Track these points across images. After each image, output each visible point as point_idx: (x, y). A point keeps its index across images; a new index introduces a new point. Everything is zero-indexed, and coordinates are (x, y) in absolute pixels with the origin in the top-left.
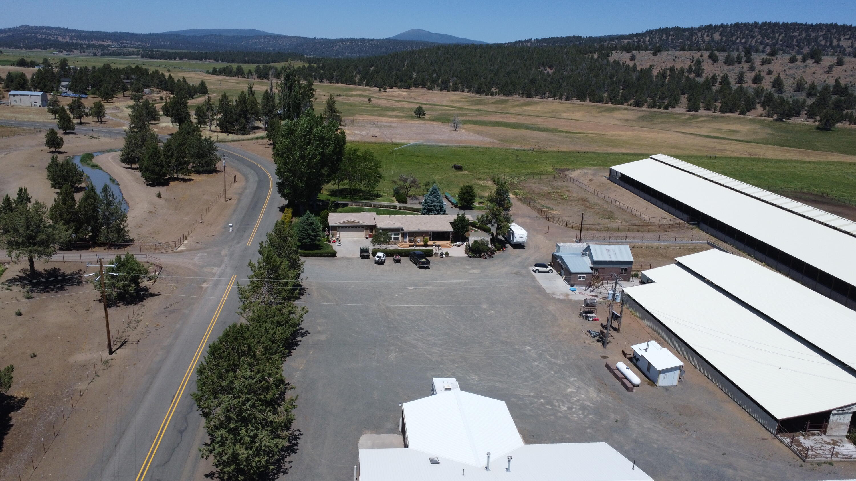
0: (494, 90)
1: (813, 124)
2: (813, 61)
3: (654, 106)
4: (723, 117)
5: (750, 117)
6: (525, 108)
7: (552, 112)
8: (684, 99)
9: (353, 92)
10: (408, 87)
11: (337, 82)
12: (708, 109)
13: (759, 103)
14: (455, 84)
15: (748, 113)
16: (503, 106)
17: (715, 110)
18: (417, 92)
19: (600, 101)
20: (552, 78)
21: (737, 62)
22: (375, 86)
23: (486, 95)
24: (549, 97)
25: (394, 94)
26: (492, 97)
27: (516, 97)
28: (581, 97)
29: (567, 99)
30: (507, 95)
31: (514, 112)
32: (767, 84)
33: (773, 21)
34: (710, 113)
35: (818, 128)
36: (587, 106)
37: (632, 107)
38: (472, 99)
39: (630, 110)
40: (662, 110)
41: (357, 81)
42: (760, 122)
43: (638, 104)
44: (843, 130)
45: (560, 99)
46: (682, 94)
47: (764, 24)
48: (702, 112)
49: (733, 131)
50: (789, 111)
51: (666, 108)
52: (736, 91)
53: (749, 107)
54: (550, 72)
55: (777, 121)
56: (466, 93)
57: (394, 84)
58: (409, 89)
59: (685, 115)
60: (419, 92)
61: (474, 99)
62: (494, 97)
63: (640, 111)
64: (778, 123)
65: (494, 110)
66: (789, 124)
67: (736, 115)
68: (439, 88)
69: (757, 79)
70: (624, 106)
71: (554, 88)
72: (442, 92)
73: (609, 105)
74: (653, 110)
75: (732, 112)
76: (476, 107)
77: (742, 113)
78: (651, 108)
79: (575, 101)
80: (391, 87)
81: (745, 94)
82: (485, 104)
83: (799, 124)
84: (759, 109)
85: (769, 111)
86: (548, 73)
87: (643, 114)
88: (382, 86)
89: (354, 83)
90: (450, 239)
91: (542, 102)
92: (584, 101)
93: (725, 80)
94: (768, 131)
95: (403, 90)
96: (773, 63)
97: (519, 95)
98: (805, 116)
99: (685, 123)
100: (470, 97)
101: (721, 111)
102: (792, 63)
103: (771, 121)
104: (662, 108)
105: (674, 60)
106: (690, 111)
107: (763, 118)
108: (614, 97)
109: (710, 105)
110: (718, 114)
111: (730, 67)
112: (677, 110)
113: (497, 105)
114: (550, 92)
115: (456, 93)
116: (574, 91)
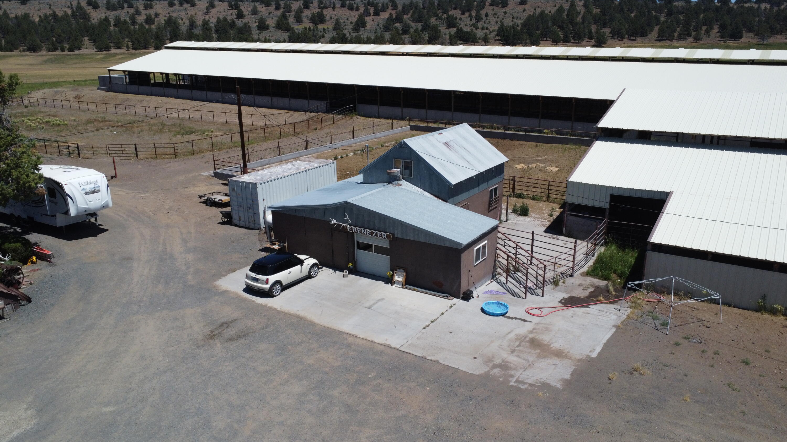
12: (119, 48)
17: (127, 48)
21: (119, 7)
34: (123, 51)
37: (25, 53)
40: (67, 53)
43: (33, 49)
48: (114, 51)
51: (71, 50)
63: (40, 56)
78: (53, 52)
87: (46, 58)
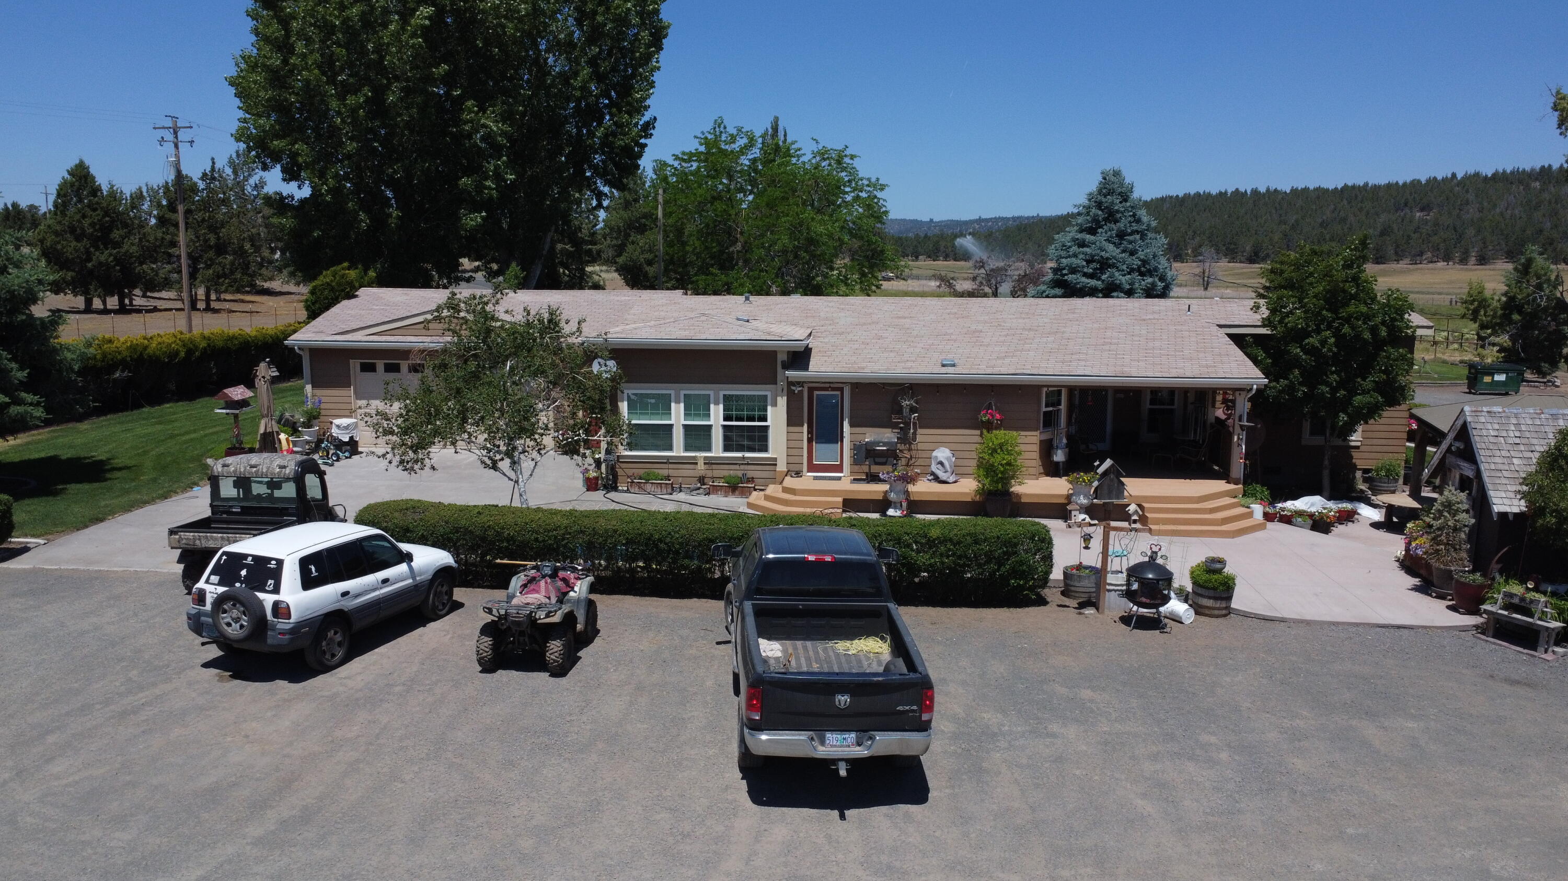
24: (1433, 261)
29: (1483, 261)
45: (1464, 261)
71: (1443, 243)
90: (1238, 465)
91: (1417, 269)
114: (1434, 249)
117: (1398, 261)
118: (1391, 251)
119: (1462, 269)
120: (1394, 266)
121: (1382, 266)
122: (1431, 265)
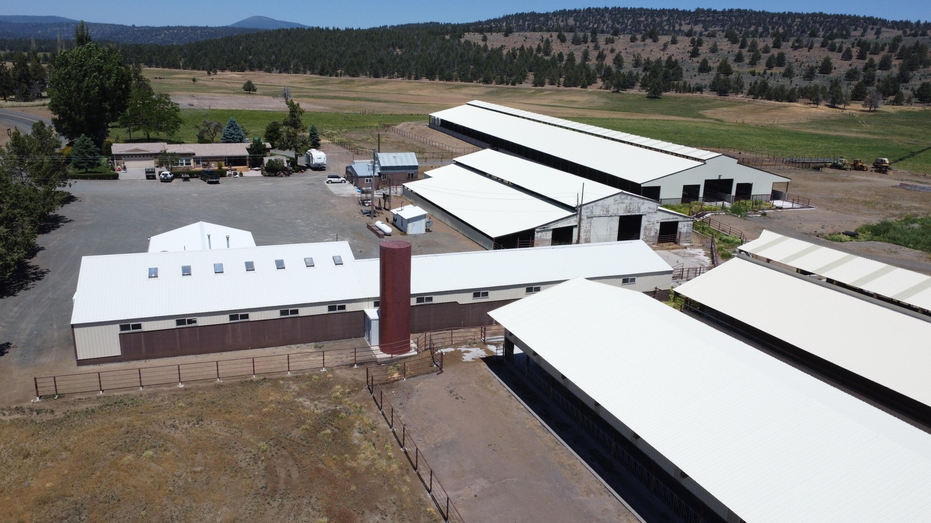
0: (339, 71)
1: (645, 93)
2: (651, 40)
3: (502, 82)
4: (566, 90)
5: (590, 90)
6: (371, 87)
7: (400, 89)
8: (531, 76)
9: (177, 76)
10: (242, 70)
11: (157, 66)
12: (553, 84)
13: (600, 78)
14: (296, 65)
15: (589, 87)
16: (347, 85)
17: (559, 84)
18: (253, 74)
19: (449, 79)
20: (401, 58)
21: (583, 41)
22: (203, 69)
23: (331, 76)
24: (398, 77)
25: (225, 77)
26: (337, 78)
27: (362, 78)
28: (431, 76)
29: (416, 78)
30: (353, 76)
31: (359, 90)
32: (609, 61)
33: (622, 7)
34: (555, 87)
35: (648, 97)
36: (437, 84)
37: (481, 84)
38: (315, 80)
39: (480, 86)
40: (510, 86)
41: (181, 64)
42: (598, 94)
43: (487, 81)
44: (669, 98)
45: (409, 78)
46: (530, 71)
47: (614, 9)
48: (547, 86)
49: (573, 101)
50: (624, 82)
51: (513, 84)
52: (579, 66)
53: (589, 81)
54: (400, 53)
55: (614, 92)
56: (308, 75)
57: (225, 67)
58: (243, 71)
59: (531, 89)
60: (255, 74)
61: (317, 80)
62: (339, 78)
63: (488, 87)
64: (615, 94)
65: (338, 89)
66: (624, 94)
67: (579, 88)
68: (278, 71)
69: (601, 57)
70: (474, 83)
71: (402, 67)
72: (281, 74)
73: (459, 83)
74: (501, 86)
75: (575, 86)
76: (318, 87)
77: (584, 86)
78: (499, 84)
79: (424, 80)
80: (223, 70)
81: (587, 70)
82: (328, 84)
83: (632, 94)
84: (600, 83)
85: (607, 84)
86: (397, 54)
87: (490, 90)
88: (211, 69)
89: (178, 67)
90: (248, 164)
91: (391, 82)
92: (434, 80)
93: (571, 57)
94: (604, 100)
95: (236, 72)
96: (615, 43)
97: (366, 75)
98: (639, 88)
99: (529, 96)
100: (311, 78)
101: (565, 85)
102: (633, 42)
103: (609, 93)
104: (510, 84)
105: (525, 41)
106: (536, 86)
107: (602, 90)
108: (464, 75)
109: (554, 80)
110: (562, 88)
111: (578, 47)
112: (524, 85)
113: (342, 85)
114: (398, 71)
115: (297, 75)
116: (423, 70)
117: (384, 76)
118: (380, 72)
119: (408, 82)
120: (382, 79)
121: (377, 79)
122: (397, 79)
